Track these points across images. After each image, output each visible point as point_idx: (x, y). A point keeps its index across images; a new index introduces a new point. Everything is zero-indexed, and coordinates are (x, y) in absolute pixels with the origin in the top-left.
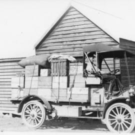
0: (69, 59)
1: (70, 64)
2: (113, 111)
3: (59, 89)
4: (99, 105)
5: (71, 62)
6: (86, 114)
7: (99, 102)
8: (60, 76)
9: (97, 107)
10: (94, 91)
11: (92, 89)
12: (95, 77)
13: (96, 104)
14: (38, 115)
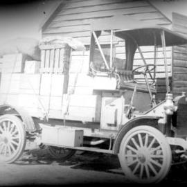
0: (71, 45)
1: (72, 53)
2: (133, 139)
3: (50, 96)
4: (113, 128)
5: (74, 50)
6: (93, 143)
7: (113, 123)
8: (53, 73)
9: (110, 131)
10: (107, 103)
11: (105, 99)
12: (108, 77)
13: (110, 125)
14: (14, 140)
